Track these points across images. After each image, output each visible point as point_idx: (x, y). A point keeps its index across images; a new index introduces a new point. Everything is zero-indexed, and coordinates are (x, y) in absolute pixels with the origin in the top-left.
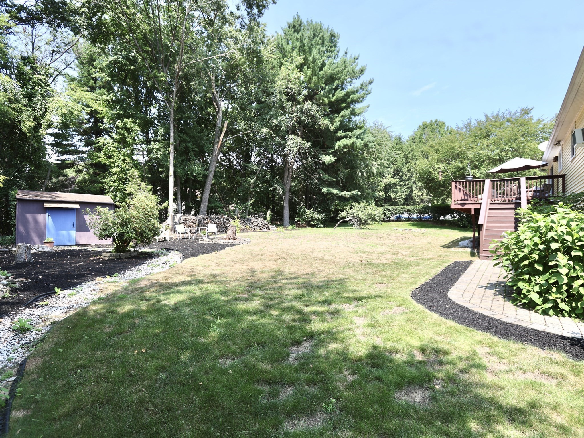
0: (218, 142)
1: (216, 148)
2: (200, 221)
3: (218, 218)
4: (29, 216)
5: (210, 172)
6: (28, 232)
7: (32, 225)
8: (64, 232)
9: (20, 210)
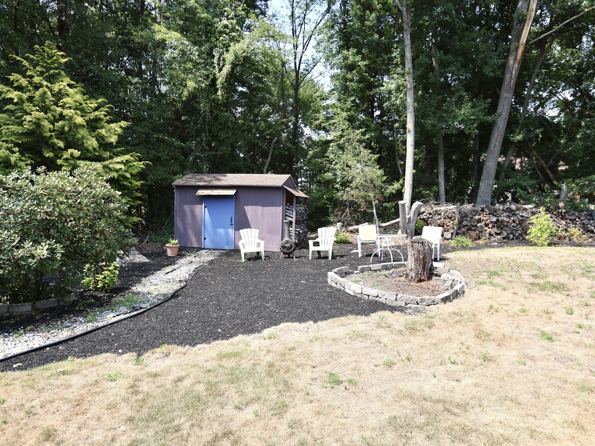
0: (517, 48)
1: (511, 62)
2: (463, 216)
3: (509, 210)
4: (187, 208)
5: (499, 115)
6: (185, 229)
7: (189, 219)
8: (221, 231)
9: (178, 200)
